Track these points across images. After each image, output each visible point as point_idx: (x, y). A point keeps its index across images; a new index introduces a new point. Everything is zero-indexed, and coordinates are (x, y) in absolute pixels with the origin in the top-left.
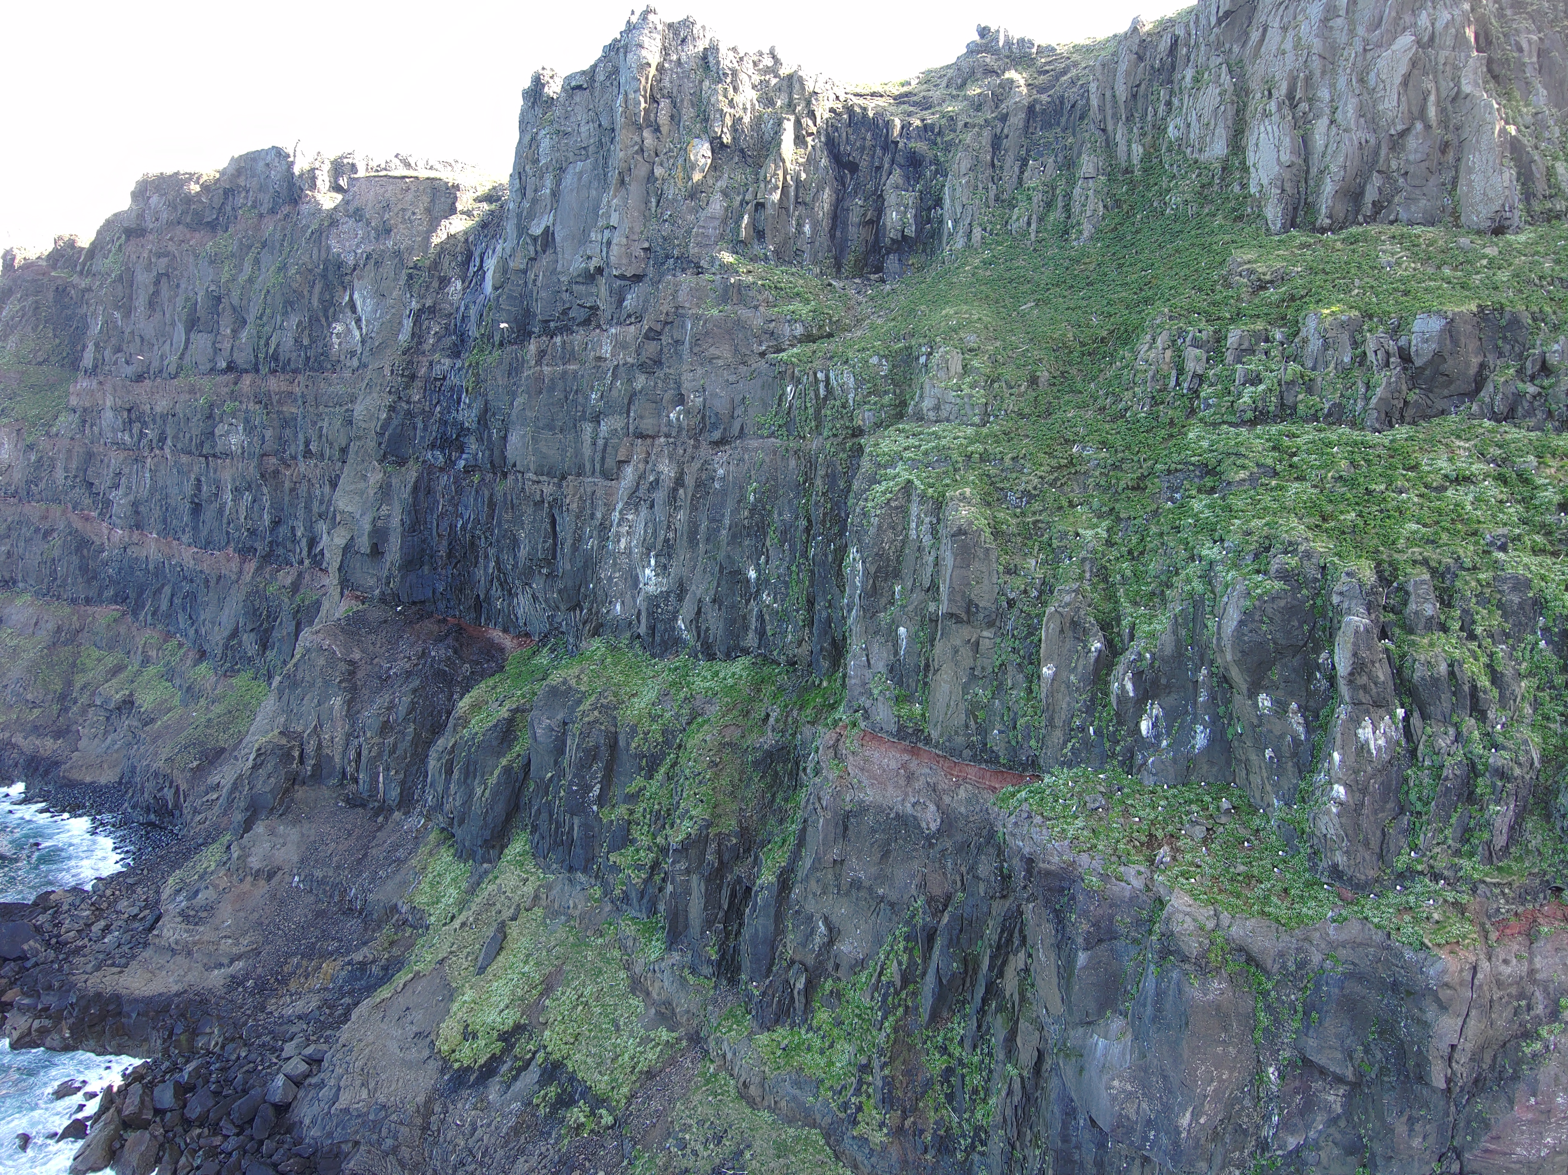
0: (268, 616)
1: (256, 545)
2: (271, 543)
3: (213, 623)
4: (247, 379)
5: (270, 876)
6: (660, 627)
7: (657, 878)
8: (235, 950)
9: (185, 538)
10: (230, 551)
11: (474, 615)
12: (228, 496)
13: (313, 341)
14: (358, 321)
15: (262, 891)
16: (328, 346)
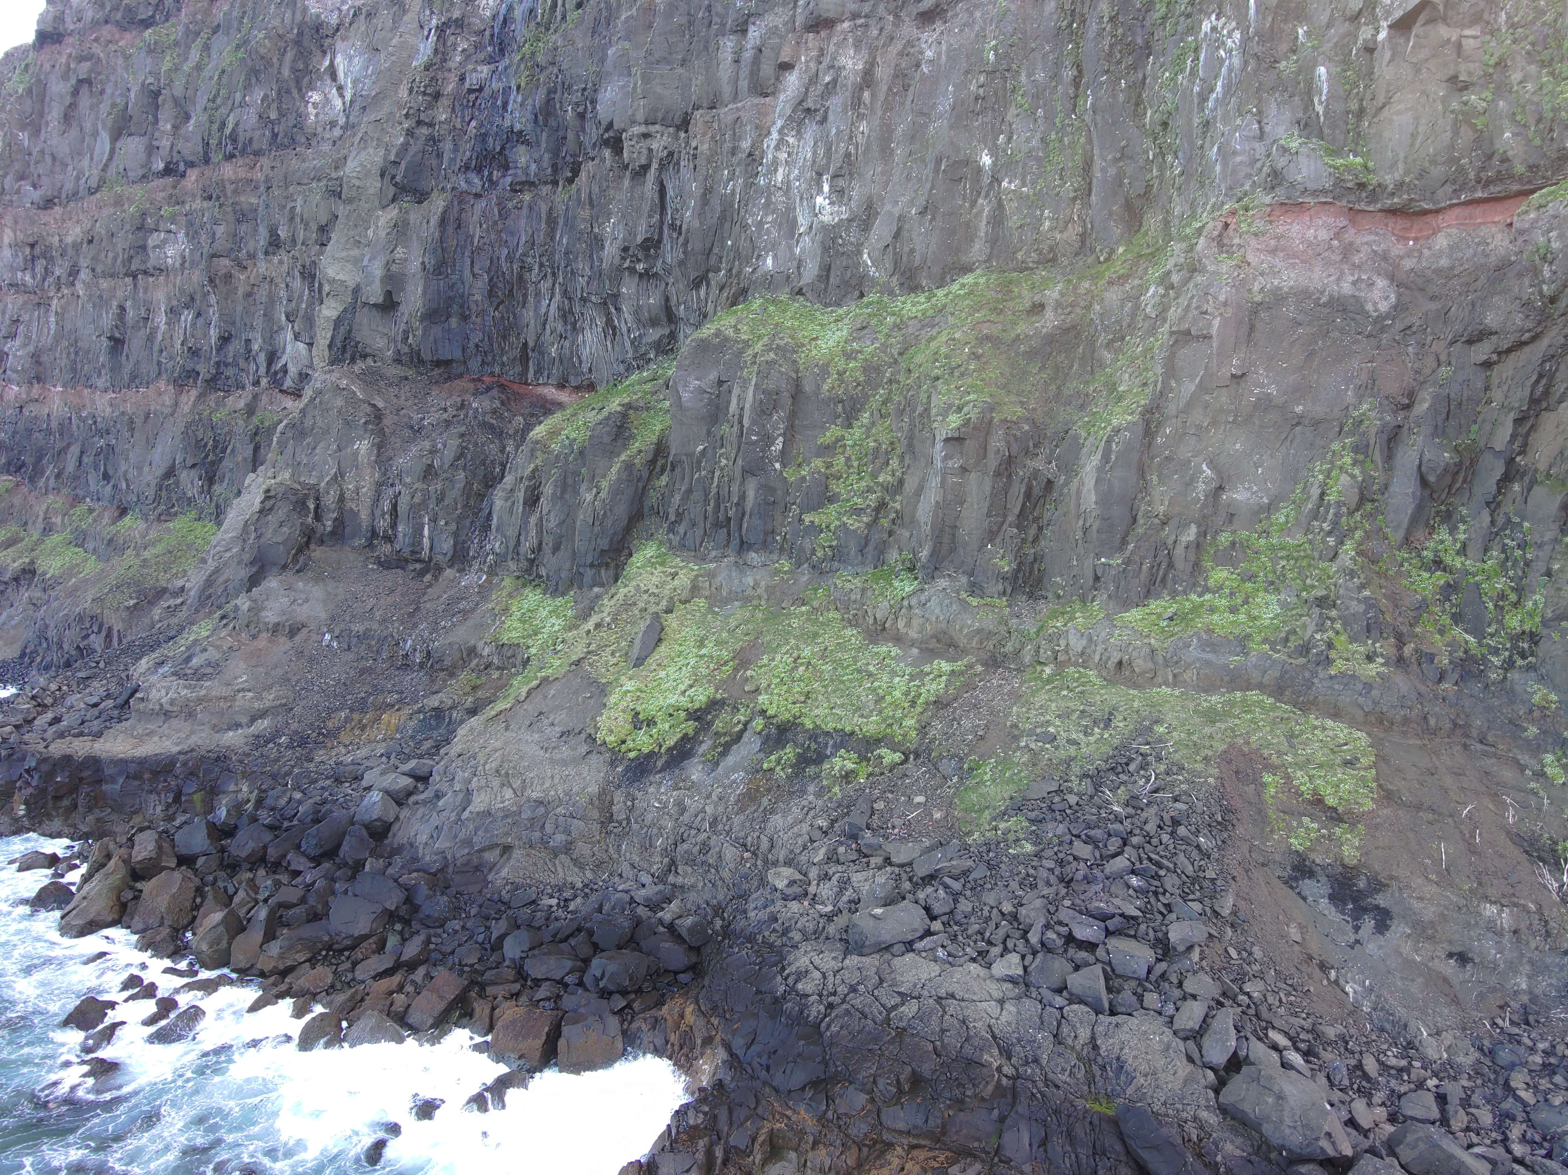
0: (215, 447)
1: (198, 368)
2: (218, 364)
3: (140, 469)
4: (193, 175)
5: (293, 632)
6: (839, 263)
7: (885, 522)
8: (256, 705)
9: (101, 383)
10: (162, 384)
11: (518, 369)
12: (161, 320)
13: (282, 114)
14: (340, 88)
15: (284, 649)
16: (301, 116)
